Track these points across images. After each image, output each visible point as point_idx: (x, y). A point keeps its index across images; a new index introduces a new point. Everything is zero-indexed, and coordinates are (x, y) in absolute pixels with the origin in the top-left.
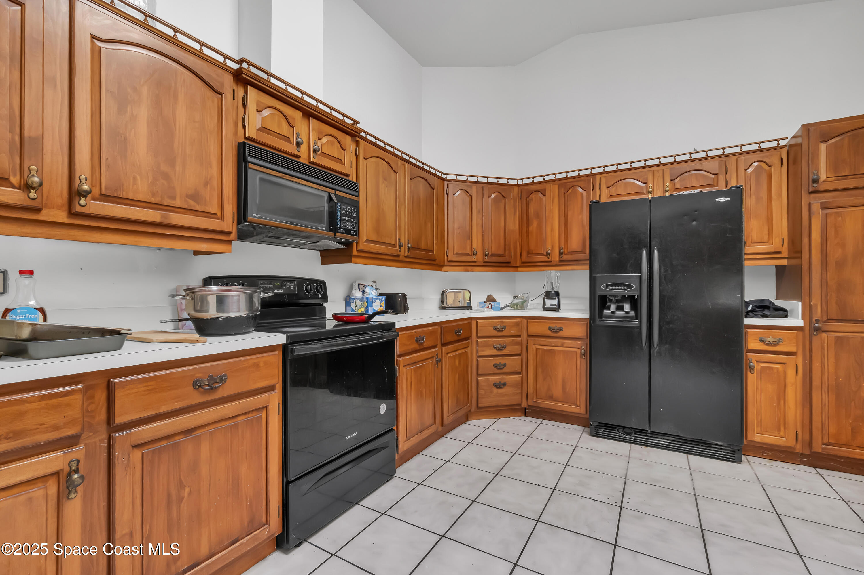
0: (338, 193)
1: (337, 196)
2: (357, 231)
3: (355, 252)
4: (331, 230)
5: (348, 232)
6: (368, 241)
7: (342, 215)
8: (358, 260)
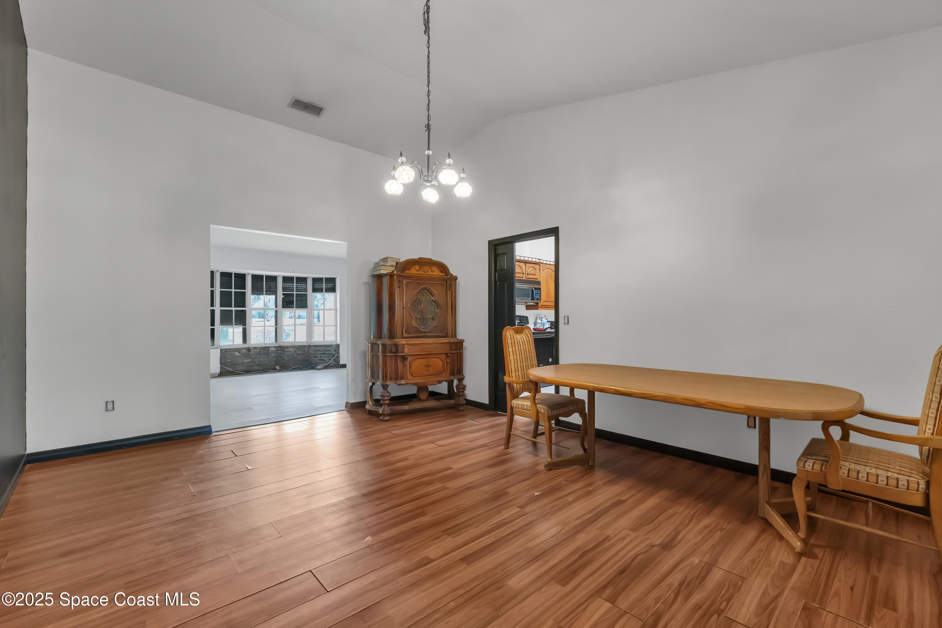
0: (535, 287)
1: (534, 288)
2: (540, 299)
3: (539, 306)
4: (532, 300)
5: (538, 299)
6: (544, 301)
7: (536, 294)
8: (540, 309)
